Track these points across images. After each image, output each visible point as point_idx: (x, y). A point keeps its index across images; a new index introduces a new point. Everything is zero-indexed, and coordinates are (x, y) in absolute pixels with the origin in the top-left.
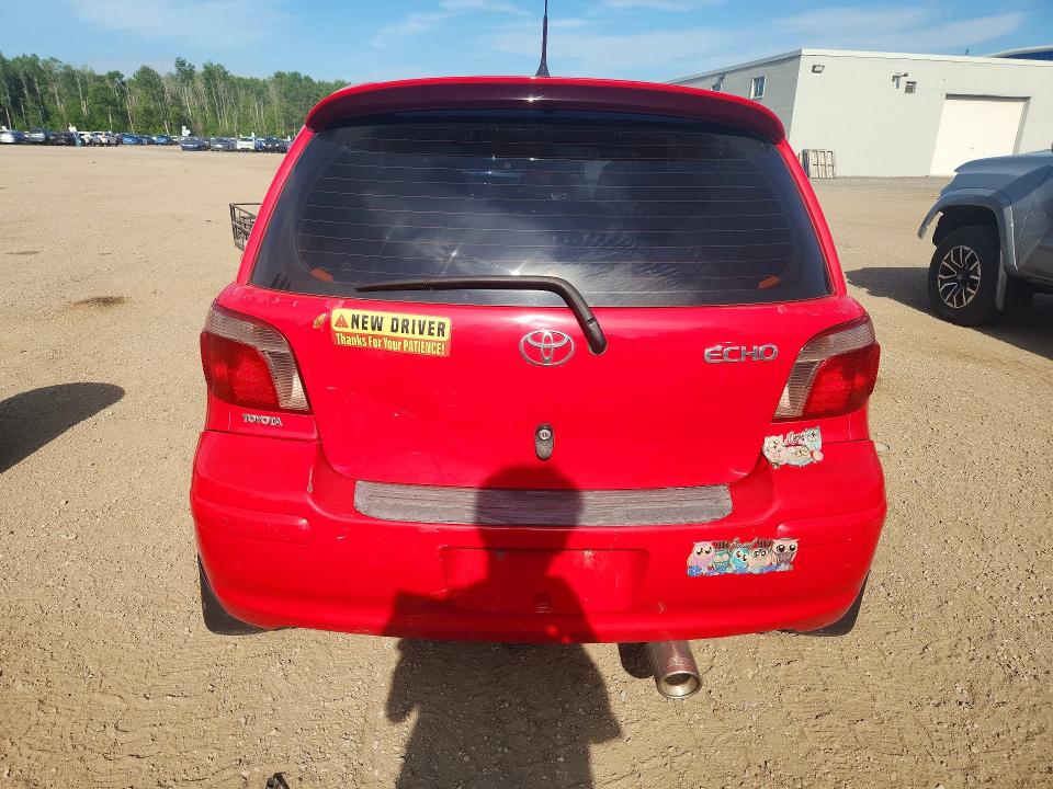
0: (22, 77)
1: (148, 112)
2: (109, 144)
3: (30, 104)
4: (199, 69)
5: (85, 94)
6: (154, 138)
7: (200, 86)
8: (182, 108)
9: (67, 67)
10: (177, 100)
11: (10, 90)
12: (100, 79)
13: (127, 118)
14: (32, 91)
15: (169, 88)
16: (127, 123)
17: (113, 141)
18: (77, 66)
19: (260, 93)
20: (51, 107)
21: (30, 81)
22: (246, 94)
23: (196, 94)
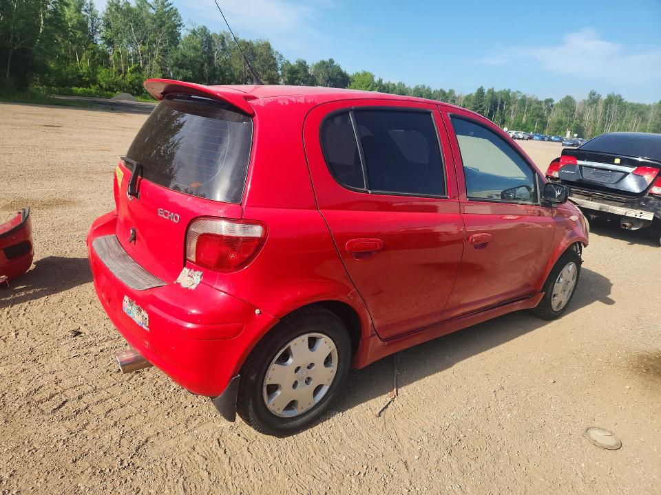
0: (499, 101)
1: (560, 123)
2: (523, 139)
3: (497, 115)
4: (604, 97)
5: (528, 111)
6: (553, 138)
7: (600, 108)
8: (582, 121)
9: (524, 96)
10: (581, 116)
11: (491, 107)
12: (540, 103)
13: (546, 125)
14: (501, 108)
15: (578, 108)
16: (544, 128)
17: (526, 137)
18: (529, 96)
19: (640, 114)
20: (507, 117)
21: (502, 103)
22: (631, 113)
23: (596, 112)
